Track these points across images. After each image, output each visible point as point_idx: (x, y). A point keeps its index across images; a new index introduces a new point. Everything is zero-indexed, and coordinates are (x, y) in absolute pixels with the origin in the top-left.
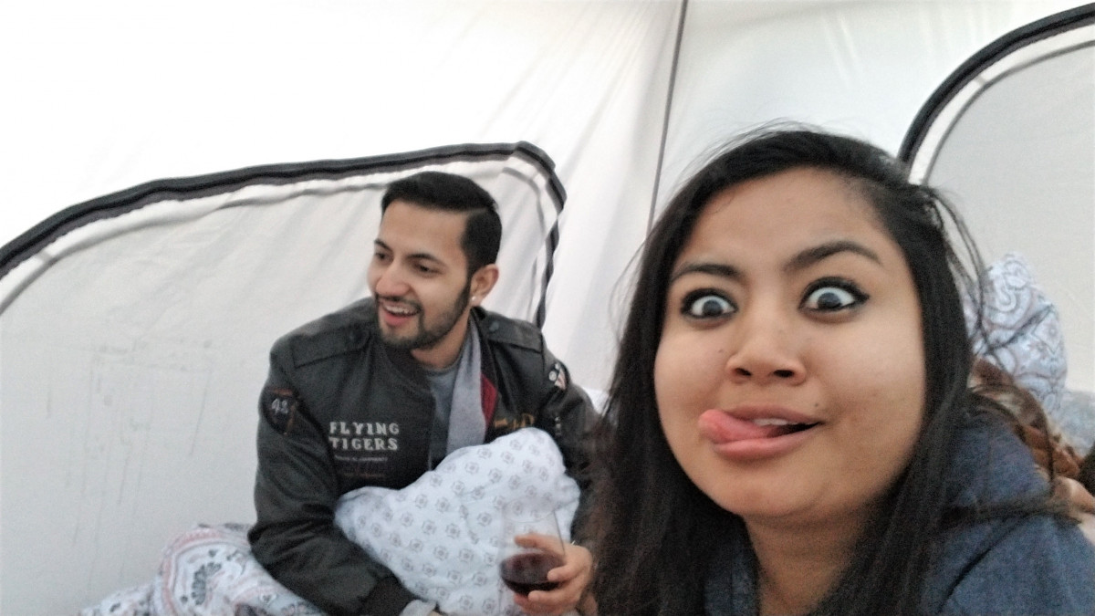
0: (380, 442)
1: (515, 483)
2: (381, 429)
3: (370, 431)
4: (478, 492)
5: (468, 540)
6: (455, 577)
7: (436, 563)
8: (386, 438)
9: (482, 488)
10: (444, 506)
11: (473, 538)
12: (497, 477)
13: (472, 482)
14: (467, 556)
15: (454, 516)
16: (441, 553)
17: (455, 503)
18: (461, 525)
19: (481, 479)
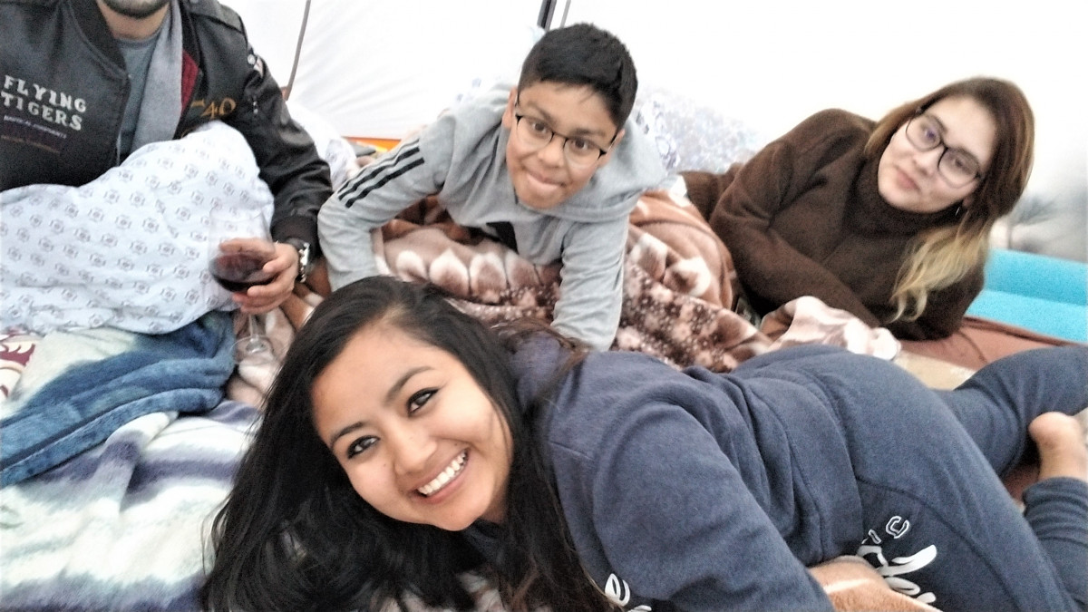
0: (61, 116)
1: (212, 179)
2: (66, 102)
3: (53, 100)
4: (175, 186)
5: (168, 234)
6: (155, 271)
7: (134, 258)
8: (70, 113)
9: (178, 183)
10: (138, 200)
11: (172, 232)
12: (193, 173)
13: (166, 178)
14: (166, 250)
15: (150, 210)
16: (139, 248)
17: (151, 198)
18: (159, 219)
19: (177, 174)
